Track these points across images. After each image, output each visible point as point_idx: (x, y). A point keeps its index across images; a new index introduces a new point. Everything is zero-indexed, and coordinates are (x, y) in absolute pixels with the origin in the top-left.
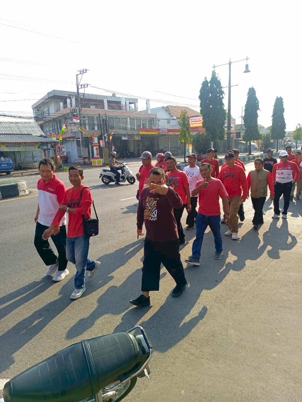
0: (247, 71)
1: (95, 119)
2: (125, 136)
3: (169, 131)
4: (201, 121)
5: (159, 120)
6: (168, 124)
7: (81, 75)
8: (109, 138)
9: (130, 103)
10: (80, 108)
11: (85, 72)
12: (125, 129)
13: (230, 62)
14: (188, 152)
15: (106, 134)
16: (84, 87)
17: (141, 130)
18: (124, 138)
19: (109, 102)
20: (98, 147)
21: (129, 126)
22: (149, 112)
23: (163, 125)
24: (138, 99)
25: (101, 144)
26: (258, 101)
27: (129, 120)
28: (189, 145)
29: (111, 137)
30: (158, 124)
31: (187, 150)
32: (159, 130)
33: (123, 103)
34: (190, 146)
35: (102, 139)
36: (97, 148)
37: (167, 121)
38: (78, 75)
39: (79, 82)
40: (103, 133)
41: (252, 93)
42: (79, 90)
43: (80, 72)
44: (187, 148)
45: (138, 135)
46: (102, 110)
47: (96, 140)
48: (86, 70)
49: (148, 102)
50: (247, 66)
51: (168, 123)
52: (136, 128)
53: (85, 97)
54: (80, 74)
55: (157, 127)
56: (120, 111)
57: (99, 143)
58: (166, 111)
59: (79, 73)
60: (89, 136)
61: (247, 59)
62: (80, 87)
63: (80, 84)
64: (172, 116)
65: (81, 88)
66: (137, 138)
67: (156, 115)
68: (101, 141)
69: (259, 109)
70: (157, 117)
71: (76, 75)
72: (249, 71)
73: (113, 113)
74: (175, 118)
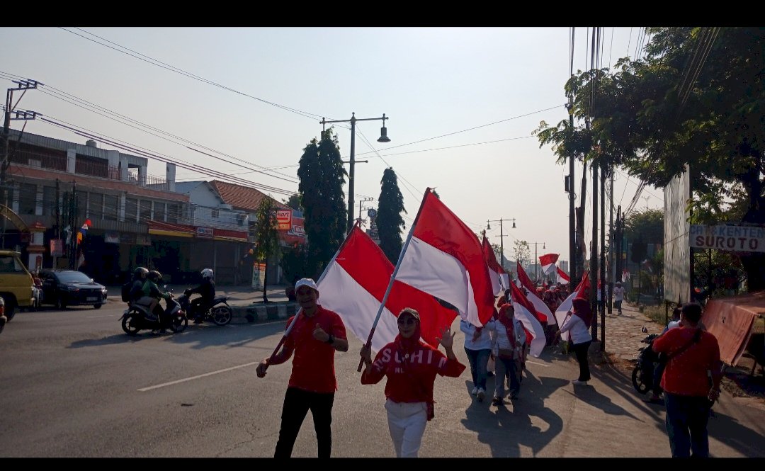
0: (384, 138)
1: (38, 190)
2: (113, 234)
3: (217, 232)
4: (287, 219)
5: (193, 208)
6: (216, 219)
7: (22, 91)
8: (74, 236)
9: (131, 166)
10: (5, 163)
11: (32, 86)
12: (113, 218)
13: (353, 118)
14: (258, 279)
15: (69, 227)
16: (25, 118)
17: (154, 225)
18: (110, 240)
19: (78, 156)
20: (41, 255)
21: (122, 213)
22: (172, 189)
23: (202, 219)
24: (149, 160)
25: (53, 248)
26: (401, 194)
27: (123, 200)
28: (259, 266)
29: (80, 236)
30: (192, 215)
31: (254, 276)
32: (195, 228)
33: (113, 163)
34: (261, 267)
35: (55, 238)
36: (38, 258)
37: (211, 211)
38: (12, 90)
39: (13, 105)
40: (60, 223)
41: (389, 179)
42: (11, 122)
43: (20, 85)
44: (255, 271)
45: (147, 235)
46: (61, 172)
47: (39, 239)
48: (36, 83)
49: (171, 167)
50: (384, 130)
51: (214, 215)
52: (138, 219)
53: (22, 141)
54: (20, 88)
55: (188, 223)
56: (106, 179)
57: (47, 245)
58: (211, 190)
59: (17, 86)
60: (21, 228)
61: (384, 118)
62: (13, 116)
63: (15, 110)
64: (223, 203)
65: (17, 118)
66: (141, 242)
67: (188, 197)
68: (53, 242)
69: (404, 209)
70: (190, 201)
71: (9, 90)
72: (387, 140)
73: (88, 182)
74: (229, 207)
